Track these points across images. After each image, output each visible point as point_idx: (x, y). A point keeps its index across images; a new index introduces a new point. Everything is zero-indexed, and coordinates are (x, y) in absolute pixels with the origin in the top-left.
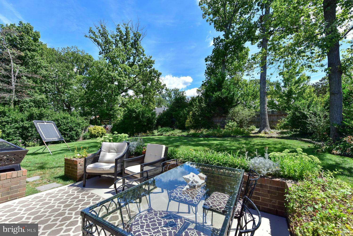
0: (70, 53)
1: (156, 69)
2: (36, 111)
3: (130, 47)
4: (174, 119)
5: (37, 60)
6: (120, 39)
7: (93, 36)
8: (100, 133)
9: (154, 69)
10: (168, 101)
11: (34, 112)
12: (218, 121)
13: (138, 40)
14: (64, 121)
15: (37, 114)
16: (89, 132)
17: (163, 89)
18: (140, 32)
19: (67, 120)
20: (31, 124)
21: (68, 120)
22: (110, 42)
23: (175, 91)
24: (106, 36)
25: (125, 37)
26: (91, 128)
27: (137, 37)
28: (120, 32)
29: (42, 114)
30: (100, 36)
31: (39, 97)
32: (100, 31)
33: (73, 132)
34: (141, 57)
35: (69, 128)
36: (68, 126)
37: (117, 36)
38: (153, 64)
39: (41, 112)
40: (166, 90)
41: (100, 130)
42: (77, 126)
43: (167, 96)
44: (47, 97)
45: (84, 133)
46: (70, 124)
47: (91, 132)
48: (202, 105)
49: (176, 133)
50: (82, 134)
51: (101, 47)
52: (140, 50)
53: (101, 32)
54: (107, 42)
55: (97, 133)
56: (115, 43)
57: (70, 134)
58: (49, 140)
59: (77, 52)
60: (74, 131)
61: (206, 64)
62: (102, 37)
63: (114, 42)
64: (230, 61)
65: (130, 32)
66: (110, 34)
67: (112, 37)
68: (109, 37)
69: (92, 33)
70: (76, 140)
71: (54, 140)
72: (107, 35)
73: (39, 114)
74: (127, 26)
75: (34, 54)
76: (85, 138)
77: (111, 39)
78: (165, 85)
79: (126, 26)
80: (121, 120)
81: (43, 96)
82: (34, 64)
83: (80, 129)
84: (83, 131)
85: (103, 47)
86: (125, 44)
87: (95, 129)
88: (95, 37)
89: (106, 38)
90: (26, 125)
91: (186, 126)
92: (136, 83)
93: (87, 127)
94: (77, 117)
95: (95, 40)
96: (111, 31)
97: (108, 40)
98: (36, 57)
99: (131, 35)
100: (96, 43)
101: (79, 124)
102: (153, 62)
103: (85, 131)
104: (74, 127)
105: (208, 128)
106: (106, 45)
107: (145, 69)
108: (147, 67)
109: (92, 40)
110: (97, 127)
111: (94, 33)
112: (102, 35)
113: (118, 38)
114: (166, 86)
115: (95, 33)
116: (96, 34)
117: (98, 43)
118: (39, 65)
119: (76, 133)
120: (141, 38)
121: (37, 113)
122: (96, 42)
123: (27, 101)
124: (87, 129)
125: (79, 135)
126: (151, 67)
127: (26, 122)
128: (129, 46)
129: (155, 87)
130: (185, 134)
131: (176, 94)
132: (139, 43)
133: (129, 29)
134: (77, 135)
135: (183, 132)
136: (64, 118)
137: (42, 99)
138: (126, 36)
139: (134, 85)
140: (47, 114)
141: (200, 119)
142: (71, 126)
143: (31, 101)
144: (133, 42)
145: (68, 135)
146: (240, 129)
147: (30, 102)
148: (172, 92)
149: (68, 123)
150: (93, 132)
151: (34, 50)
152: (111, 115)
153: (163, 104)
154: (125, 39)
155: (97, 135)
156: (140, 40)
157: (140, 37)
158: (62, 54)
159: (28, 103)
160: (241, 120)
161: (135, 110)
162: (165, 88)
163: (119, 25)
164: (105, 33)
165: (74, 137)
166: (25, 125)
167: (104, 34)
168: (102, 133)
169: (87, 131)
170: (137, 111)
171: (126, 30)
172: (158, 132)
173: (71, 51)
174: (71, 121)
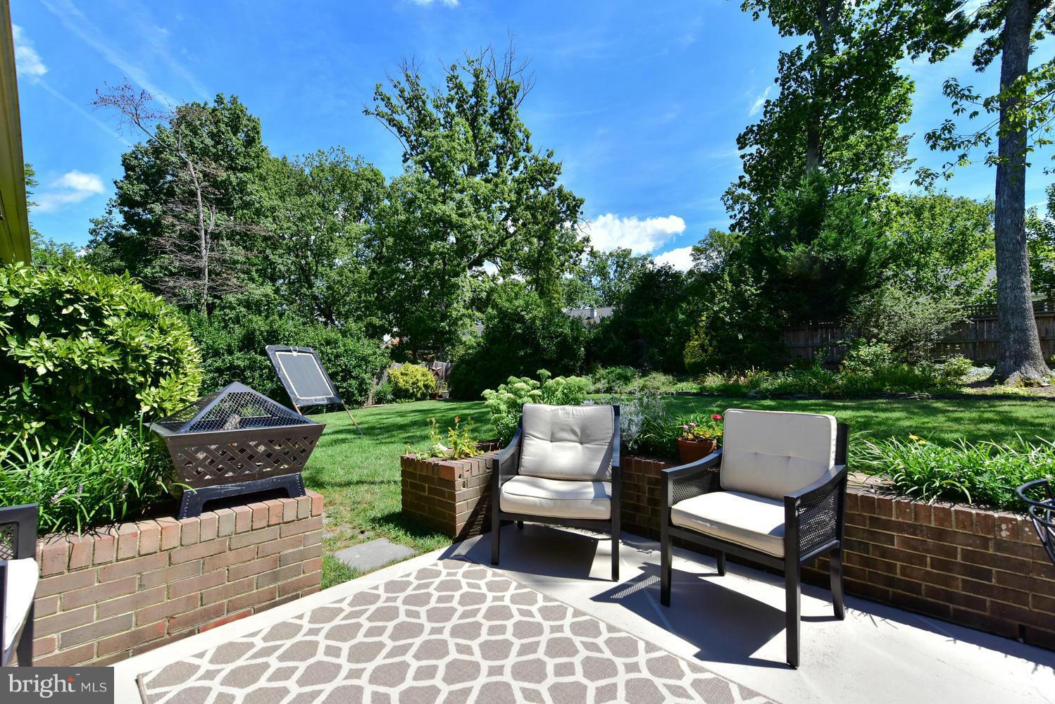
0: (327, 165)
1: (566, 190)
2: (259, 323)
3: (488, 129)
4: (641, 341)
5: (252, 193)
6: (458, 107)
7: (386, 110)
8: (421, 384)
9: (560, 190)
10: (598, 289)
11: (257, 328)
12: (802, 343)
13: (510, 103)
14: (329, 351)
15: (262, 332)
16: (389, 381)
17: (583, 251)
18: (516, 79)
19: (335, 348)
20: (250, 359)
21: (339, 347)
22: (433, 122)
23: (618, 256)
24: (420, 103)
25: (473, 100)
26: (396, 369)
27: (508, 95)
28: (459, 87)
29: (274, 331)
30: (405, 107)
31: (258, 292)
32: (402, 91)
33: (353, 382)
34: (522, 154)
35: (341, 372)
36: (340, 365)
37: (451, 100)
38: (556, 176)
39: (271, 327)
40: (592, 253)
41: (419, 377)
42: (360, 366)
43: (593, 273)
44: (277, 291)
45: (378, 384)
46: (343, 360)
47: (396, 383)
48: (746, 291)
49: (656, 384)
50: (374, 388)
51: (407, 140)
52: (518, 133)
53: (406, 94)
54: (424, 121)
55: (413, 384)
56: (446, 122)
57: (343, 388)
58: (307, 400)
59: (344, 162)
60: (354, 378)
61: (743, 157)
62: (408, 109)
63: (443, 122)
64: (839, 132)
65: (486, 84)
66: (432, 97)
67: (437, 107)
68: (430, 107)
69: (383, 100)
70: (360, 404)
71: (319, 400)
72: (424, 102)
73: (267, 332)
74: (478, 67)
75: (245, 179)
76: (380, 400)
77: (434, 111)
78: (587, 240)
79: (476, 65)
80: (479, 344)
81: (268, 289)
82: (246, 205)
83: (369, 375)
84: (375, 380)
85: (413, 138)
86: (473, 123)
87: (406, 375)
88: (390, 112)
89: (420, 113)
90: (240, 363)
91: (688, 360)
92: (507, 238)
93: (383, 368)
94: (359, 339)
95: (391, 121)
96: (435, 88)
97: (425, 116)
98: (248, 186)
99: (491, 91)
100: (395, 130)
101: (364, 359)
102: (554, 169)
103: (379, 378)
104: (354, 367)
105: (774, 368)
106: (420, 133)
107: (532, 192)
108: (538, 186)
109: (384, 121)
110: (411, 368)
111: (389, 99)
112: (409, 102)
113: (453, 108)
114: (591, 244)
115: (391, 101)
116: (394, 101)
117: (400, 129)
118: (257, 205)
119: (360, 384)
120: (519, 95)
121: (262, 329)
122: (394, 125)
123: (230, 302)
124: (386, 374)
125: (366, 391)
126: (553, 184)
127: (238, 354)
128: (484, 127)
129: (559, 248)
130: (689, 386)
131: (622, 267)
132: (513, 112)
133: (483, 76)
134: (363, 390)
135: (680, 381)
136: (328, 343)
137: (266, 296)
138: (477, 97)
139: (502, 242)
140: (287, 333)
141: (740, 337)
142: (346, 366)
143: (240, 303)
144: (496, 113)
145: (340, 390)
146: (911, 371)
147: (239, 305)
148: (609, 262)
149: (337, 356)
150: (401, 383)
151: (244, 169)
152: (443, 333)
153: (582, 298)
154: (472, 107)
155: (411, 391)
156: (515, 102)
157: (516, 94)
158: (307, 171)
159: (234, 308)
160: (904, 338)
161: (523, 313)
162: (588, 250)
163: (454, 68)
164: (417, 97)
165: (354, 395)
166: (237, 362)
167: (414, 101)
168: (424, 385)
169: (385, 379)
170: (527, 317)
171: (474, 79)
172: (594, 383)
173: (329, 161)
174: (346, 351)
